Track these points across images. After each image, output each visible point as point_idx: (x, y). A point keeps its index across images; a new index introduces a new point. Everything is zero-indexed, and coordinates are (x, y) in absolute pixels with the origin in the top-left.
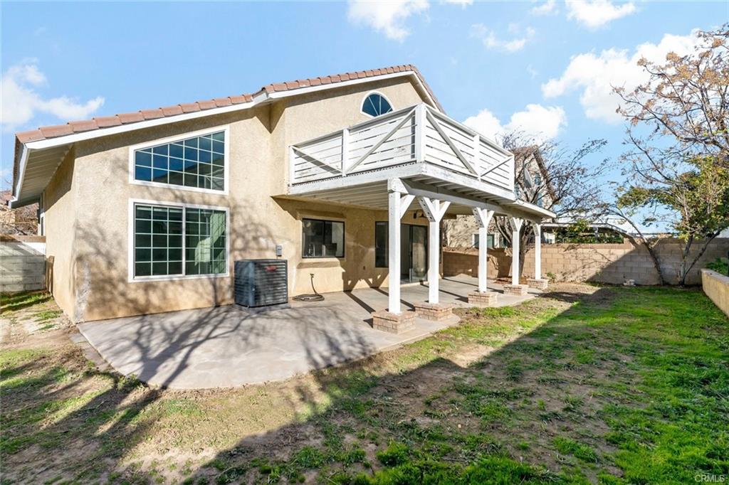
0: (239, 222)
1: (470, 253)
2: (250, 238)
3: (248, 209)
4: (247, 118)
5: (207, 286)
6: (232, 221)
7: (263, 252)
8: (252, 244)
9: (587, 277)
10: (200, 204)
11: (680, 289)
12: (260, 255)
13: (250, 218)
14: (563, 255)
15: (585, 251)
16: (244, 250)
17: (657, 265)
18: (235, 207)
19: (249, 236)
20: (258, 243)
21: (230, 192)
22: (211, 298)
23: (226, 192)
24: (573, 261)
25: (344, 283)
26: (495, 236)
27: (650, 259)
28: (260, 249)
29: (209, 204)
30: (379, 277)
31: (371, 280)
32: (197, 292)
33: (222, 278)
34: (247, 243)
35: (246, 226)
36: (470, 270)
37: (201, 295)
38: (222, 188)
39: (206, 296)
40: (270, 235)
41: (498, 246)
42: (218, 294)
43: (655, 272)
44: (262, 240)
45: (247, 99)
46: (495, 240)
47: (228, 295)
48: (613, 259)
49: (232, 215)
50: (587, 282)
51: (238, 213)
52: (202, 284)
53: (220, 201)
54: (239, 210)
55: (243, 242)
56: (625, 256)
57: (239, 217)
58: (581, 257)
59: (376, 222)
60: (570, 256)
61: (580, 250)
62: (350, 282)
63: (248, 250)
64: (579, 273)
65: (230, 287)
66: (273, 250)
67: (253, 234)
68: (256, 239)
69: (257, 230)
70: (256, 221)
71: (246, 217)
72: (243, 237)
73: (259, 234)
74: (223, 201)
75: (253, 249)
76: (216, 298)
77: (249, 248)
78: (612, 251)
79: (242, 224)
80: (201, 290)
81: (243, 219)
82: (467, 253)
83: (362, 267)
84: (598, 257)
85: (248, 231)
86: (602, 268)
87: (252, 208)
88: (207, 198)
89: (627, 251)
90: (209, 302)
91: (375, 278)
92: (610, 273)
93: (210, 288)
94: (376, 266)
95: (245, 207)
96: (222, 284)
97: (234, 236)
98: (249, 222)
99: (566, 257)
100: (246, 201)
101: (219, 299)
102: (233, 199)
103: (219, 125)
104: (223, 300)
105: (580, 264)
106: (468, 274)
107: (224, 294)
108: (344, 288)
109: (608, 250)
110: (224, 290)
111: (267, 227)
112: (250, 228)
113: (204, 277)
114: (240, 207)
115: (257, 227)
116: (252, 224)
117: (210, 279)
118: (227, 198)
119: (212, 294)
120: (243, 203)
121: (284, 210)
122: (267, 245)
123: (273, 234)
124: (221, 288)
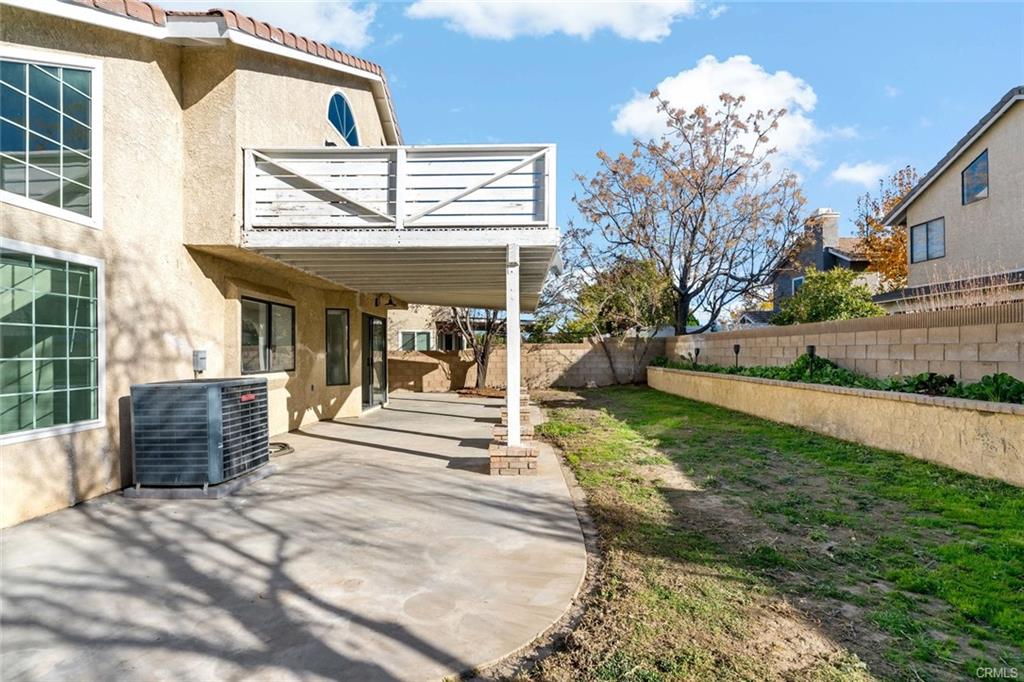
0: (124, 298)
1: (412, 359)
2: (146, 334)
3: (143, 269)
4: (138, 56)
5: (52, 456)
6: (109, 292)
7: (170, 364)
8: (151, 348)
9: (551, 382)
10: (33, 241)
11: (632, 387)
12: (165, 372)
13: (146, 289)
14: (527, 357)
15: (549, 352)
16: (133, 361)
17: (611, 363)
18: (115, 261)
19: (144, 330)
20: (161, 345)
21: (105, 222)
22: (62, 487)
23: (96, 220)
24: (537, 364)
25: (290, 416)
26: (431, 335)
27: (606, 359)
28: (166, 360)
29: (57, 246)
30: (332, 401)
31: (320, 408)
32: (25, 477)
33: (89, 433)
34: (139, 345)
35: (137, 307)
36: (412, 383)
37: (39, 484)
38: (86, 209)
39: (49, 483)
40: (182, 329)
41: (434, 349)
42: (80, 473)
43: (611, 371)
44: (169, 339)
45: (156, 16)
46: (431, 340)
47: (103, 472)
48: (574, 360)
49: (109, 278)
50: (552, 387)
51: (124, 275)
52: (40, 453)
53: (83, 242)
54: (123, 267)
55: (132, 341)
56: (584, 357)
57: (125, 284)
58: (544, 358)
59: (327, 309)
60: (533, 358)
61: (543, 351)
62: (296, 414)
63: (143, 362)
64: (543, 378)
65: (106, 451)
66: (188, 361)
67: (152, 325)
68: (156, 336)
69: (159, 317)
70: (159, 296)
71: (138, 286)
72: (132, 331)
73: (163, 325)
74: (89, 242)
75: (152, 359)
76: (74, 483)
77: (144, 356)
78: (574, 351)
79: (130, 300)
80: (37, 469)
81: (132, 290)
82: (406, 359)
83: (310, 388)
84: (561, 359)
85: (142, 318)
86: (565, 371)
87: (150, 265)
88: (50, 229)
89: (587, 351)
90: (58, 496)
91: (326, 404)
92: (572, 375)
93: (61, 460)
94: (328, 385)
95: (136, 263)
96: (89, 446)
97: (113, 330)
98: (142, 299)
99: (530, 360)
100: (139, 248)
101: (83, 485)
102: (112, 241)
103: (78, 50)
104: (91, 487)
105: (544, 368)
106: (409, 388)
107: (93, 471)
108: (290, 426)
109: (569, 351)
110: (93, 461)
111: (177, 311)
112: (146, 311)
113: (46, 434)
114: (126, 260)
115: (159, 308)
116: (151, 302)
117: (59, 437)
118: (99, 235)
119: (66, 476)
120: (132, 254)
121: (207, 277)
122: (178, 349)
123: (188, 326)
124: (86, 456)
